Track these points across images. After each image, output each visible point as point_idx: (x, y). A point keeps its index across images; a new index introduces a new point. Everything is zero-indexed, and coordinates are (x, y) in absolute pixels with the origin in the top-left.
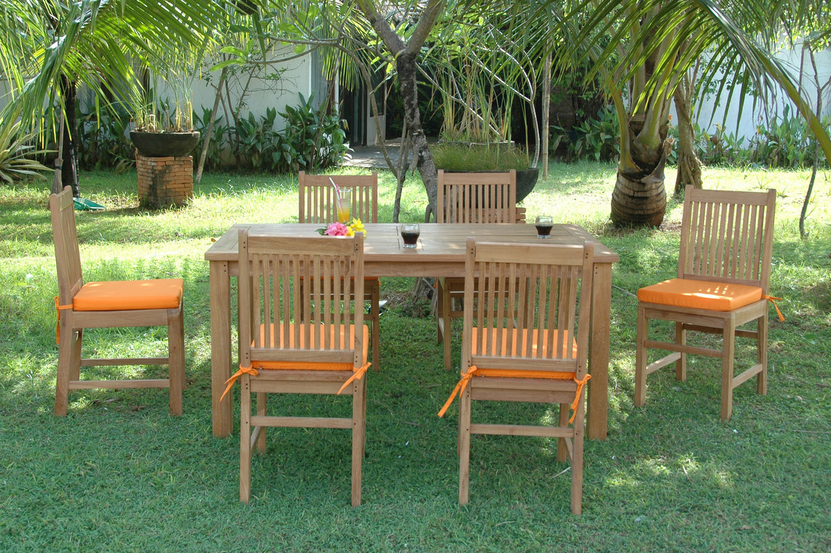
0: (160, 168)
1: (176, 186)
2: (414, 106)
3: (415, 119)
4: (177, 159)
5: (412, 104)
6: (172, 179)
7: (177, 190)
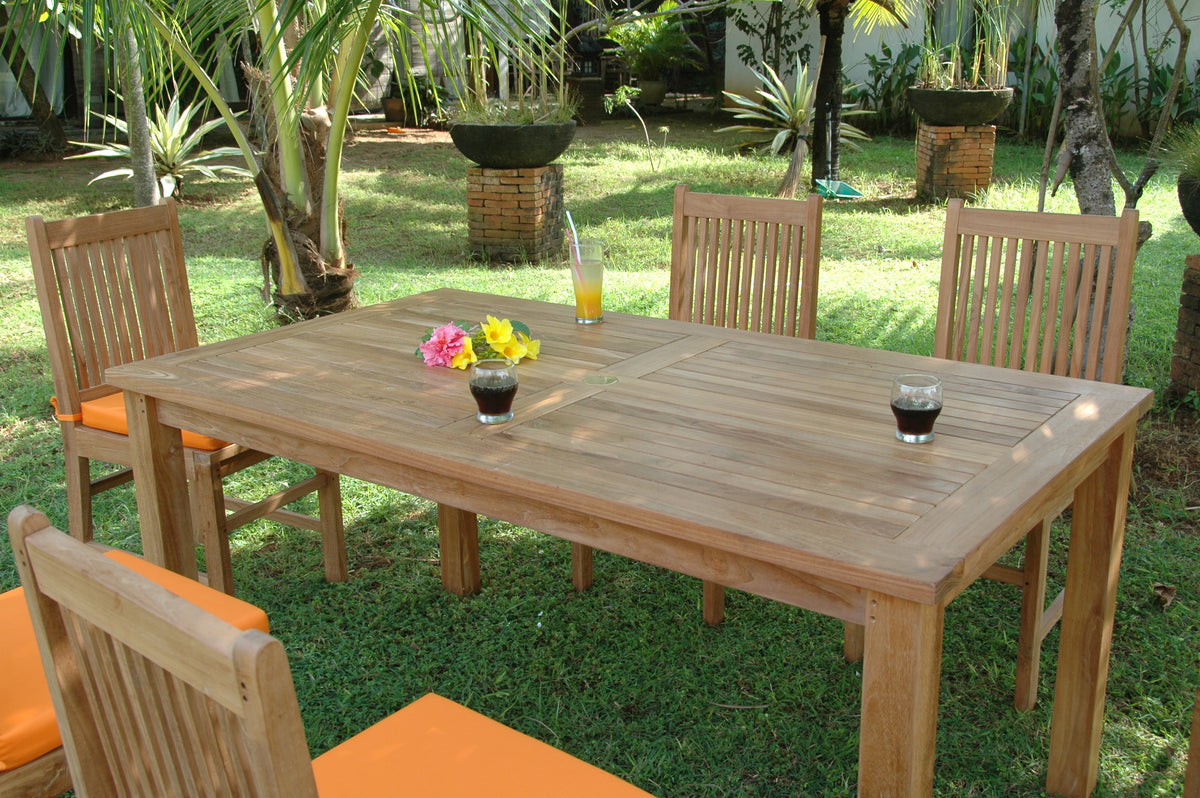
0: (941, 143)
1: (965, 170)
2: (1076, 47)
3: (1075, 75)
4: (970, 129)
5: (1074, 43)
6: (957, 159)
7: (965, 176)
